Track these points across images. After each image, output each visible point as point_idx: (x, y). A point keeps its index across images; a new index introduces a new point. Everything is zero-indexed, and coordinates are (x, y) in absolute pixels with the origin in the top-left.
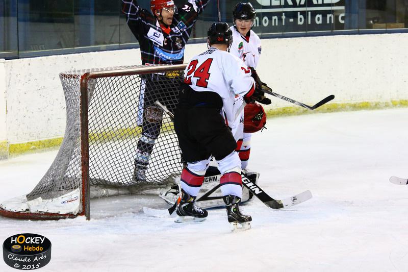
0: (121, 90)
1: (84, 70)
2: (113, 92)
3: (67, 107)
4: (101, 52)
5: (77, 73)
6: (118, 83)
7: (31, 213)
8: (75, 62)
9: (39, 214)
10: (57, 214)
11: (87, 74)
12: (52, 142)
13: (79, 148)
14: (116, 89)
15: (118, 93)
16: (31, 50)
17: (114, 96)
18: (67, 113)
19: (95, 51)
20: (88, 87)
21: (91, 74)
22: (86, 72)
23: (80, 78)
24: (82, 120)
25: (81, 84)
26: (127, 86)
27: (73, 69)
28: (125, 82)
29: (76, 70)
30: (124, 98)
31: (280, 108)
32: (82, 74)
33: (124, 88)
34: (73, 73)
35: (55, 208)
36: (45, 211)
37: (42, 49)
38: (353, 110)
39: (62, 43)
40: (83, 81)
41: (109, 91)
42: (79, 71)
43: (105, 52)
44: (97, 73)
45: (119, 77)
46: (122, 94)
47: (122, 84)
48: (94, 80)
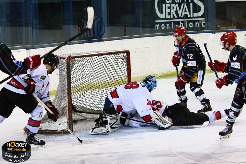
0: (87, 65)
1: (68, 54)
2: (84, 66)
3: (60, 74)
4: (76, 45)
5: (65, 56)
6: (86, 61)
7: (42, 130)
8: (63, 50)
9: (46, 131)
10: (56, 130)
11: (70, 57)
12: (51, 92)
13: (66, 95)
14: (85, 64)
15: (86, 66)
16: (40, 44)
17: (85, 67)
18: (60, 77)
19: (73, 44)
20: (71, 63)
21: (72, 56)
22: (69, 55)
23: (66, 58)
24: (67, 80)
25: (67, 61)
26: (91, 62)
27: (62, 54)
28: (90, 60)
29: (64, 54)
30: (89, 69)
31: (172, 73)
32: (67, 56)
33: (89, 63)
34: (62, 56)
35: (55, 128)
36: (49, 129)
37: (46, 44)
38: (210, 73)
39: (56, 40)
40: (68, 60)
41: (82, 65)
42: (66, 55)
43: (79, 44)
44: (75, 56)
45: (87, 58)
46: (88, 67)
47: (88, 61)
48: (73, 59)
